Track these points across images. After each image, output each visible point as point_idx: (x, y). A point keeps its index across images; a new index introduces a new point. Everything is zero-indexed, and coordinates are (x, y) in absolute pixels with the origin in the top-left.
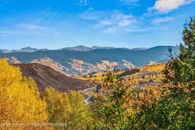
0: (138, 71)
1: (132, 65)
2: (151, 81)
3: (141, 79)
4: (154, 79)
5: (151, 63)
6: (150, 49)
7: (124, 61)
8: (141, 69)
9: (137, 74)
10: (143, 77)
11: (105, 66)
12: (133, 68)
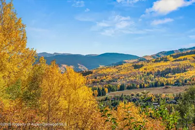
0: (91, 73)
1: (85, 68)
2: (102, 81)
3: (94, 79)
4: (104, 79)
5: (101, 66)
6: (100, 55)
7: (79, 65)
8: (94, 71)
9: (90, 75)
10: (96, 78)
11: (64, 69)
12: (87, 71)
